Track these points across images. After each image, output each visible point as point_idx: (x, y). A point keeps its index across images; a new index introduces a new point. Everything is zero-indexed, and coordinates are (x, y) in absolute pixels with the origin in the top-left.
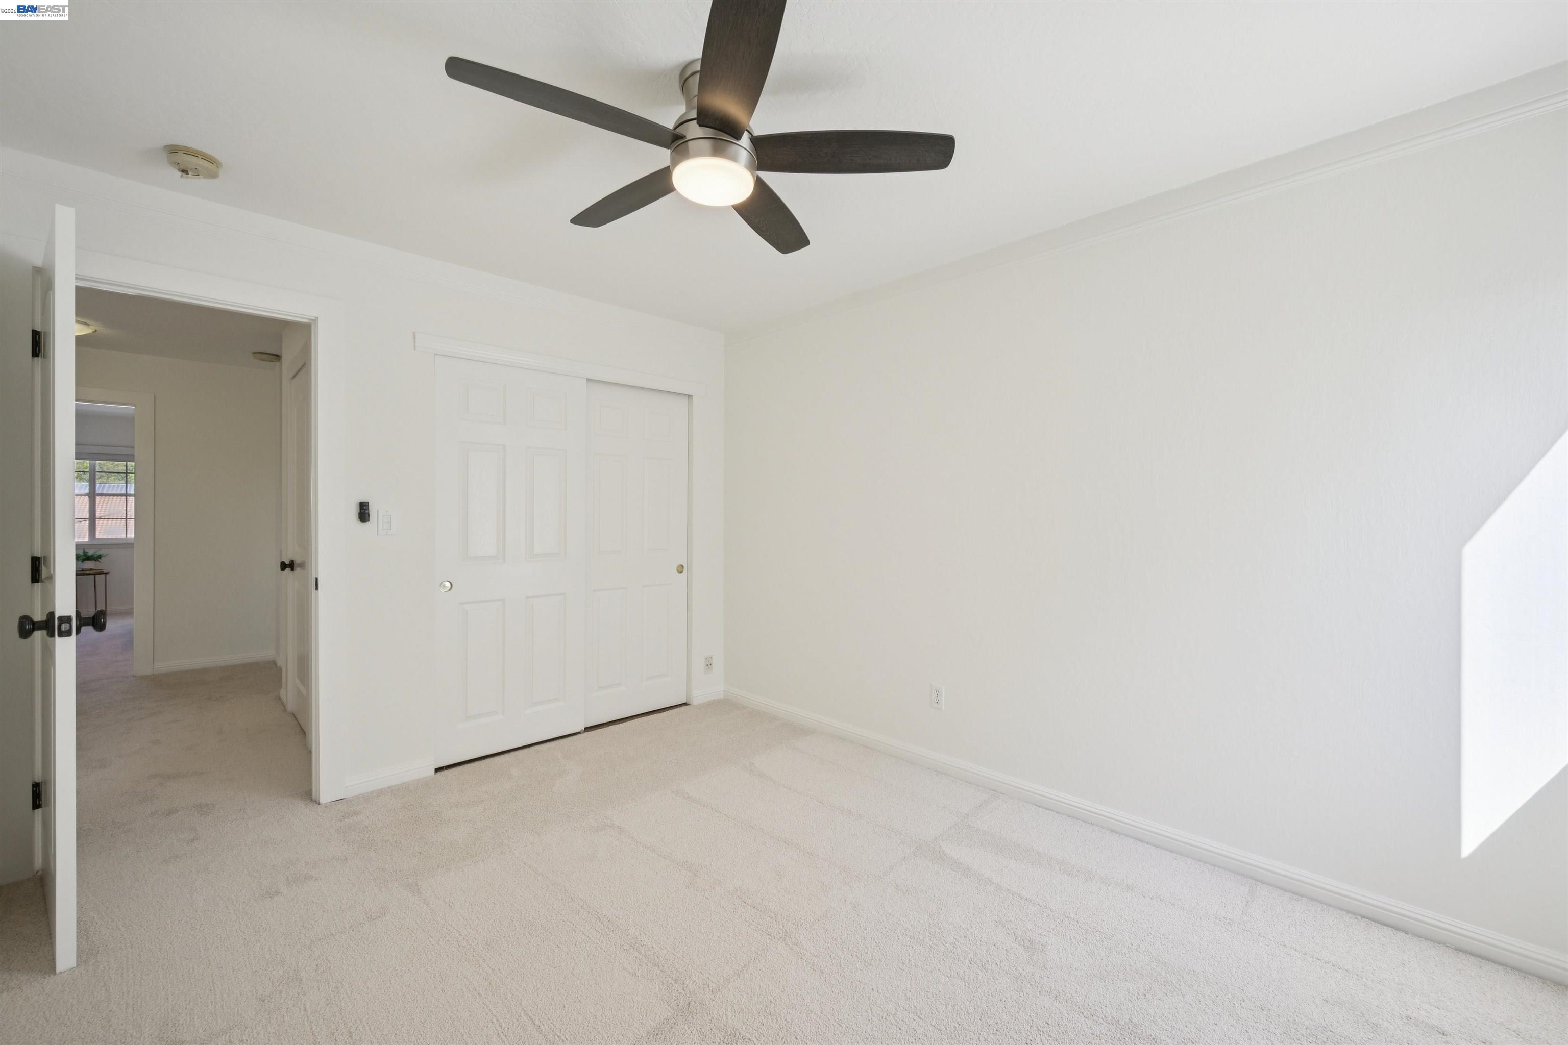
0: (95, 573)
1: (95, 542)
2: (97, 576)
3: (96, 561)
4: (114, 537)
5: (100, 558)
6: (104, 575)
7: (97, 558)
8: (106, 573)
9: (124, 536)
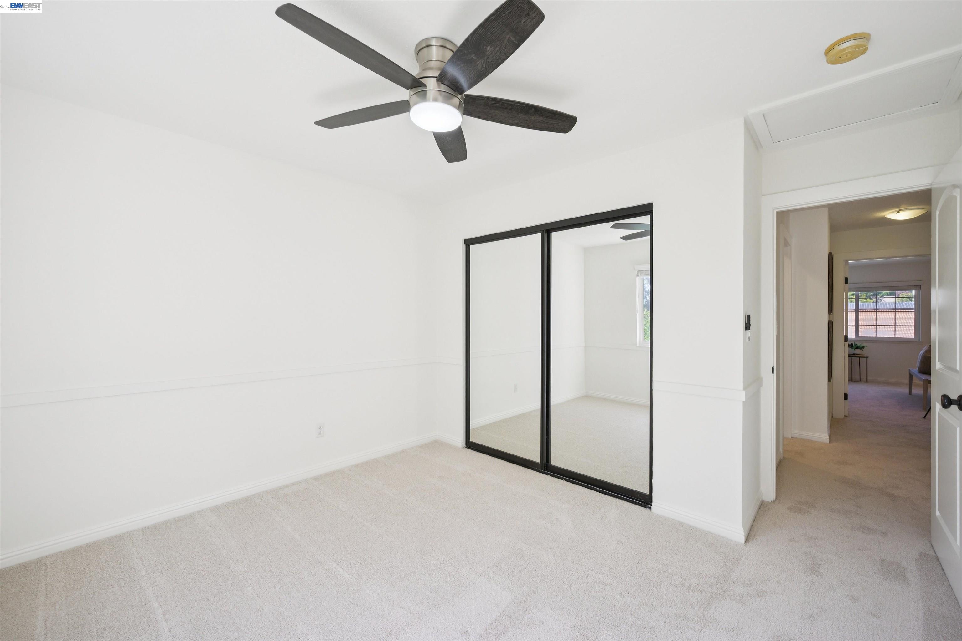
0: (860, 357)
1: (858, 339)
2: (860, 358)
3: (861, 349)
4: (868, 336)
5: (863, 348)
6: (866, 358)
7: (861, 348)
8: (867, 357)
9: (874, 336)
